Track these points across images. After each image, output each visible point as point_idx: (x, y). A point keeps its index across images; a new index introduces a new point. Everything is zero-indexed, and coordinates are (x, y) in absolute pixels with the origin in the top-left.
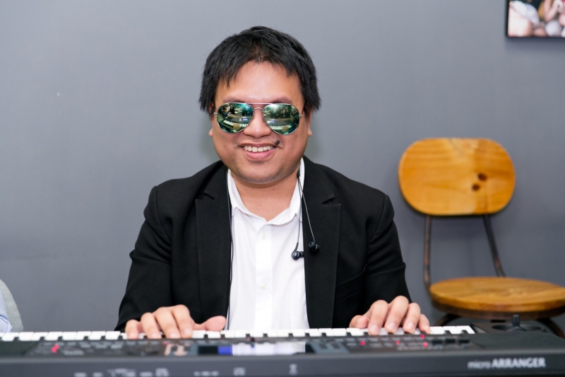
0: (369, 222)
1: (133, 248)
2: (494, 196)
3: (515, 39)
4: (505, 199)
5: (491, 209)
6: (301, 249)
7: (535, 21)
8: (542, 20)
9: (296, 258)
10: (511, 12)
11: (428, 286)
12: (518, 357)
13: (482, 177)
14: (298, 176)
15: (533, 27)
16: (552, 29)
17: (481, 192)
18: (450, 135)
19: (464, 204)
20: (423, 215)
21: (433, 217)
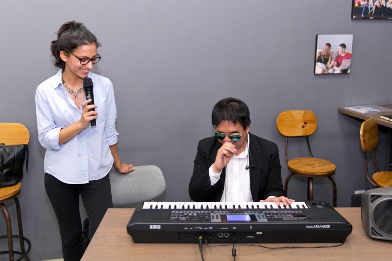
0: (271, 156)
1: (195, 159)
2: (310, 129)
3: (318, 74)
4: (313, 130)
5: (308, 134)
6: (248, 166)
7: (325, 68)
8: (327, 68)
9: (247, 169)
10: (316, 66)
11: (287, 161)
12: (322, 225)
13: (305, 123)
14: (247, 141)
15: (324, 71)
16: (330, 71)
17: (305, 128)
18: (294, 110)
19: (299, 132)
20: (286, 136)
21: (288, 137)
